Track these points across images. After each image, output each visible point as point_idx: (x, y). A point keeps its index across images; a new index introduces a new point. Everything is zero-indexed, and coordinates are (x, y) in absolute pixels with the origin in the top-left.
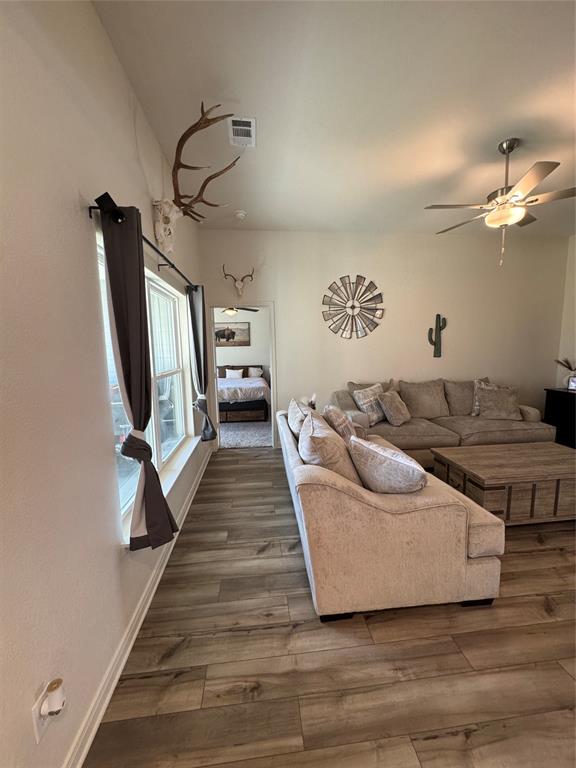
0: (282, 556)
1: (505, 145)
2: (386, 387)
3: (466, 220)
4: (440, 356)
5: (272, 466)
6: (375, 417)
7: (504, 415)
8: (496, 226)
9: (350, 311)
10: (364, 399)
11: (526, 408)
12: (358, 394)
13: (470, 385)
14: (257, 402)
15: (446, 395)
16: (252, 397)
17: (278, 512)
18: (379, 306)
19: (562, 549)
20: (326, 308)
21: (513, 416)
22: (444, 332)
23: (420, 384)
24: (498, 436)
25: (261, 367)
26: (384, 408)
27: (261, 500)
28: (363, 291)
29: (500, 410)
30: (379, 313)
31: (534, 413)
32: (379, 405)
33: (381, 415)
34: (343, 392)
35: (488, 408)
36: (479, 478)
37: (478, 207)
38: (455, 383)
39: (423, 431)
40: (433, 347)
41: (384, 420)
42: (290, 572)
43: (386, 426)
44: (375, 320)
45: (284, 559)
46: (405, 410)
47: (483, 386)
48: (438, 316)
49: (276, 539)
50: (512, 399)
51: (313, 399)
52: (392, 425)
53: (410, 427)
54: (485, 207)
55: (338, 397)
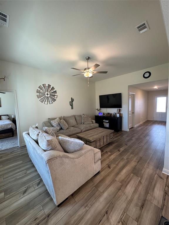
0: (35, 190)
1: (87, 58)
2: (60, 119)
3: (80, 74)
4: (73, 109)
5: (20, 155)
6: (58, 128)
7: (89, 123)
8: (87, 77)
9: (46, 95)
10: (54, 123)
11: (93, 120)
12: (53, 122)
13: (81, 116)
14: (8, 130)
15: (76, 119)
16: (5, 128)
17: (28, 172)
18: (56, 94)
19: (106, 152)
20: (38, 94)
21: (91, 123)
22: (73, 102)
23: (69, 117)
24: (89, 128)
25: (8, 115)
26: (61, 125)
27: (18, 170)
28: (50, 89)
29: (88, 122)
30: (56, 97)
31: (94, 121)
32: (59, 124)
33: (60, 127)
34: (47, 122)
35: (85, 121)
36: (90, 140)
37: (83, 71)
38: (77, 116)
39: (73, 130)
40: (71, 106)
41: (61, 129)
42: (40, 195)
43: (62, 130)
44: (55, 98)
45: (36, 191)
46: (67, 125)
47: (84, 116)
48: (72, 98)
49: (30, 184)
50: (90, 118)
51: (37, 125)
52: (64, 130)
53: (69, 129)
54: (84, 71)
55: (45, 123)
